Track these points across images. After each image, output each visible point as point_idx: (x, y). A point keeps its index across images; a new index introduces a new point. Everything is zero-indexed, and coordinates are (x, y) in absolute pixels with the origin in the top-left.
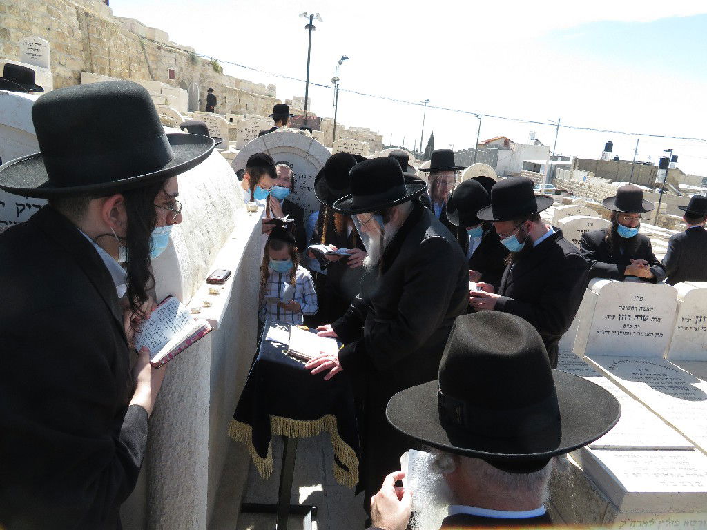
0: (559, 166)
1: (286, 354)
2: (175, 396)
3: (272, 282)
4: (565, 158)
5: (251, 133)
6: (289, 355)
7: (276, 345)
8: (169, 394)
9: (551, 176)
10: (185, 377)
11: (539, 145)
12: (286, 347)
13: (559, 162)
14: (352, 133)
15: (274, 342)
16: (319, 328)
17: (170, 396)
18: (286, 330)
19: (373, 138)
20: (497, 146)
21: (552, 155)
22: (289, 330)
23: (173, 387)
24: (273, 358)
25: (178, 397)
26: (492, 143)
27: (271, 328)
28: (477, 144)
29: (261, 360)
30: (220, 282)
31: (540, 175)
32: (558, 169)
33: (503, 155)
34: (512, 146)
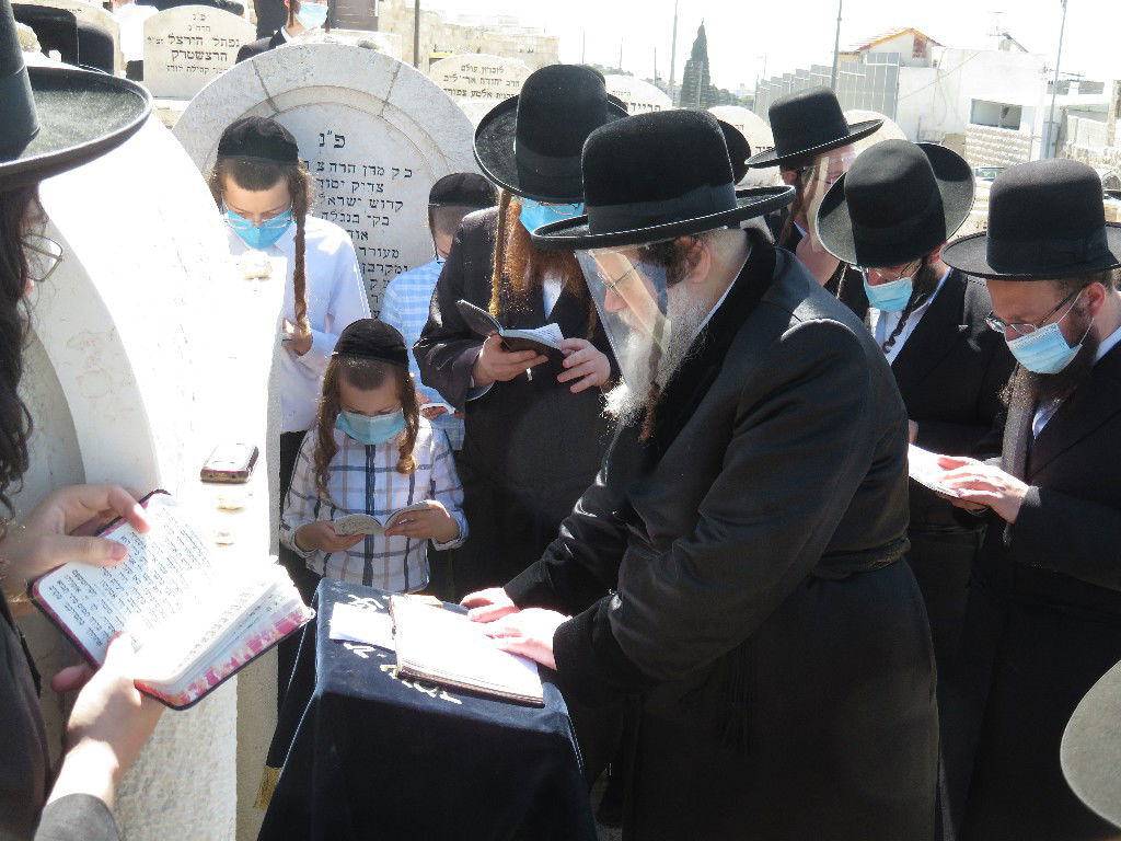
0: (1077, 110)
1: (393, 675)
2: (154, 792)
3: (346, 468)
4: (1088, 87)
5: (186, 46)
6: (401, 676)
7: (360, 652)
8: (135, 789)
9: (1053, 139)
10: (178, 736)
11: (1014, 48)
12: (391, 656)
13: (1074, 98)
14: (468, 33)
15: (354, 643)
16: (467, 599)
17: (140, 792)
18: (379, 610)
19: (531, 43)
20: (894, 57)
21: (1051, 77)
22: (387, 609)
23: (149, 769)
24: (359, 688)
25: (160, 796)
26: (876, 49)
27: (338, 607)
28: (837, 53)
29: (327, 695)
30: (237, 478)
31: (1021, 138)
32: (1071, 118)
33: (912, 81)
34: (935, 53)
